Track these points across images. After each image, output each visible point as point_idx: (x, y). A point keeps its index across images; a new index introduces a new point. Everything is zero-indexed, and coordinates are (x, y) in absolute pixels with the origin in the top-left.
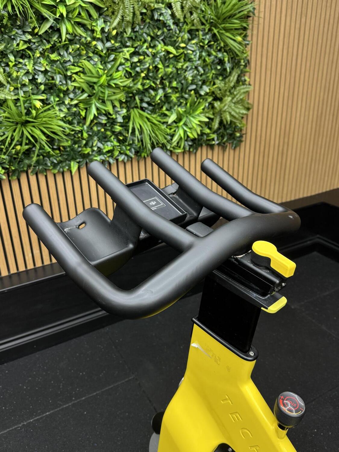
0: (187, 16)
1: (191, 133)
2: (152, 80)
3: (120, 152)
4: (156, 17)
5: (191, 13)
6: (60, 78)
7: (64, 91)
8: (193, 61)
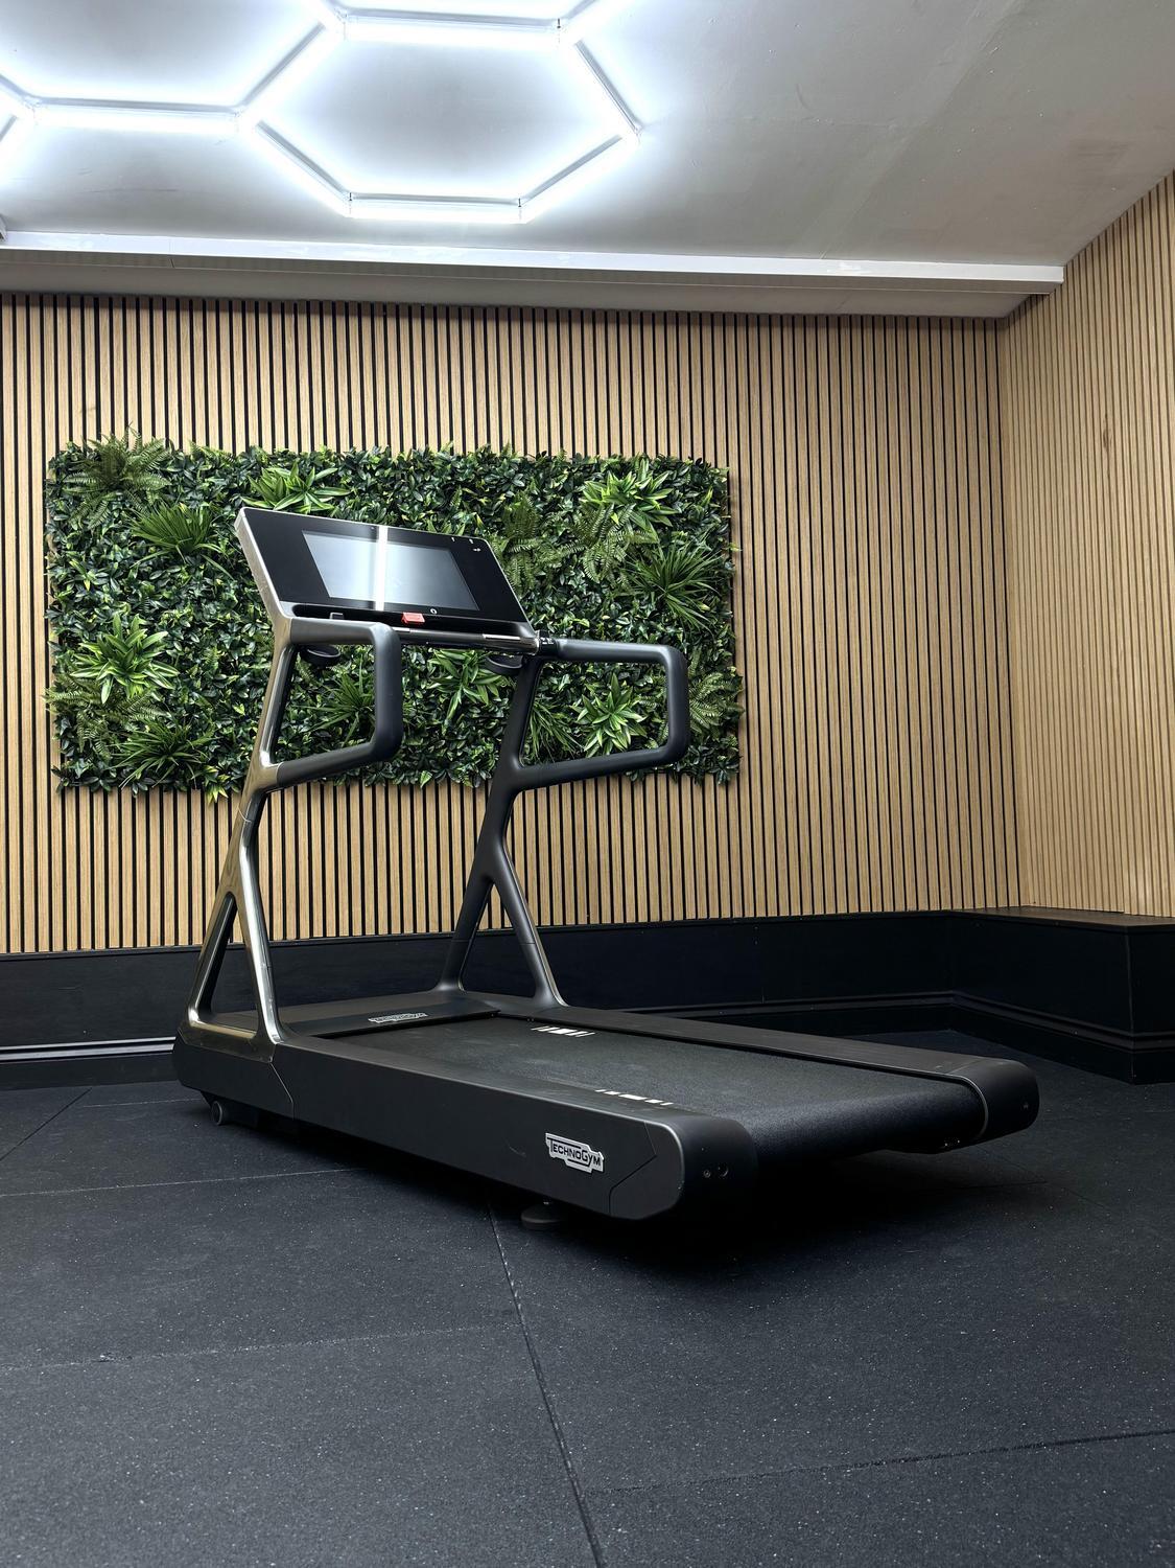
0: (609, 579)
1: (616, 739)
4: (562, 583)
5: (617, 575)
7: (420, 673)
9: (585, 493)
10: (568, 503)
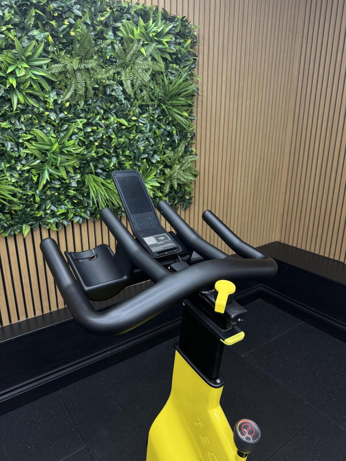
0: (137, 93)
2: (106, 148)
3: (74, 214)
4: (108, 93)
5: (141, 91)
6: (11, 145)
7: (16, 157)
8: (144, 133)
9: (121, 29)
10: (110, 34)
